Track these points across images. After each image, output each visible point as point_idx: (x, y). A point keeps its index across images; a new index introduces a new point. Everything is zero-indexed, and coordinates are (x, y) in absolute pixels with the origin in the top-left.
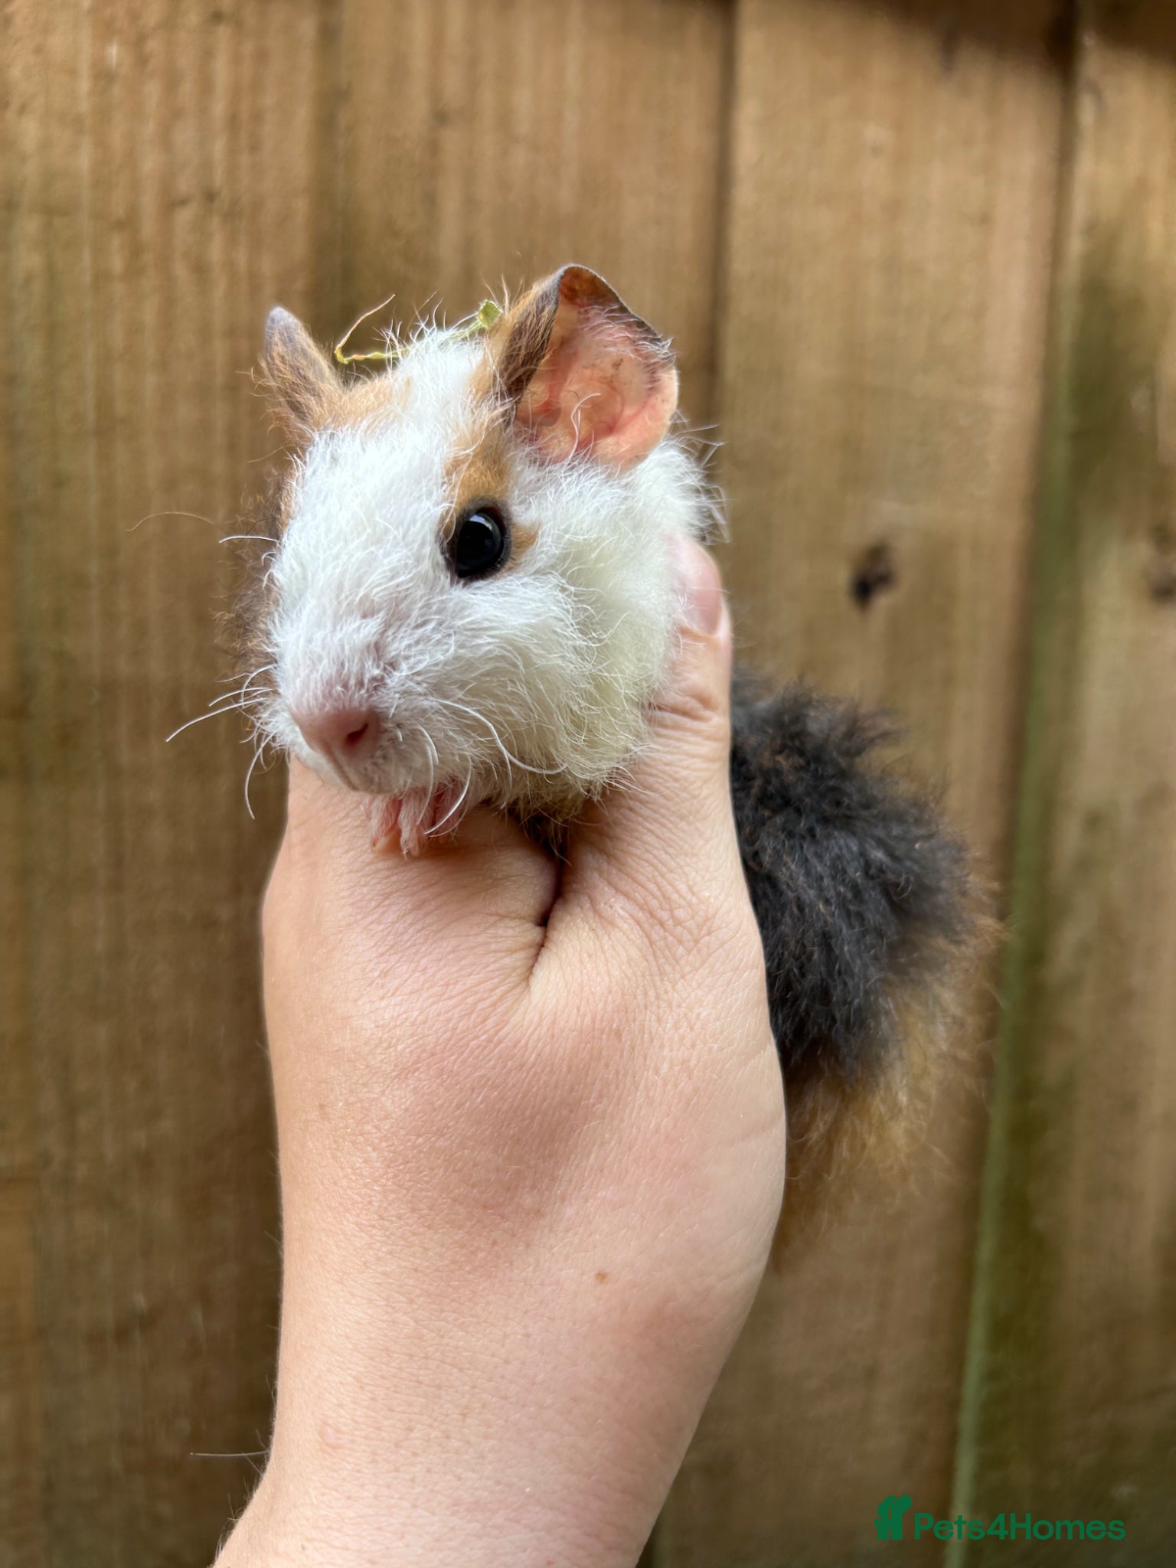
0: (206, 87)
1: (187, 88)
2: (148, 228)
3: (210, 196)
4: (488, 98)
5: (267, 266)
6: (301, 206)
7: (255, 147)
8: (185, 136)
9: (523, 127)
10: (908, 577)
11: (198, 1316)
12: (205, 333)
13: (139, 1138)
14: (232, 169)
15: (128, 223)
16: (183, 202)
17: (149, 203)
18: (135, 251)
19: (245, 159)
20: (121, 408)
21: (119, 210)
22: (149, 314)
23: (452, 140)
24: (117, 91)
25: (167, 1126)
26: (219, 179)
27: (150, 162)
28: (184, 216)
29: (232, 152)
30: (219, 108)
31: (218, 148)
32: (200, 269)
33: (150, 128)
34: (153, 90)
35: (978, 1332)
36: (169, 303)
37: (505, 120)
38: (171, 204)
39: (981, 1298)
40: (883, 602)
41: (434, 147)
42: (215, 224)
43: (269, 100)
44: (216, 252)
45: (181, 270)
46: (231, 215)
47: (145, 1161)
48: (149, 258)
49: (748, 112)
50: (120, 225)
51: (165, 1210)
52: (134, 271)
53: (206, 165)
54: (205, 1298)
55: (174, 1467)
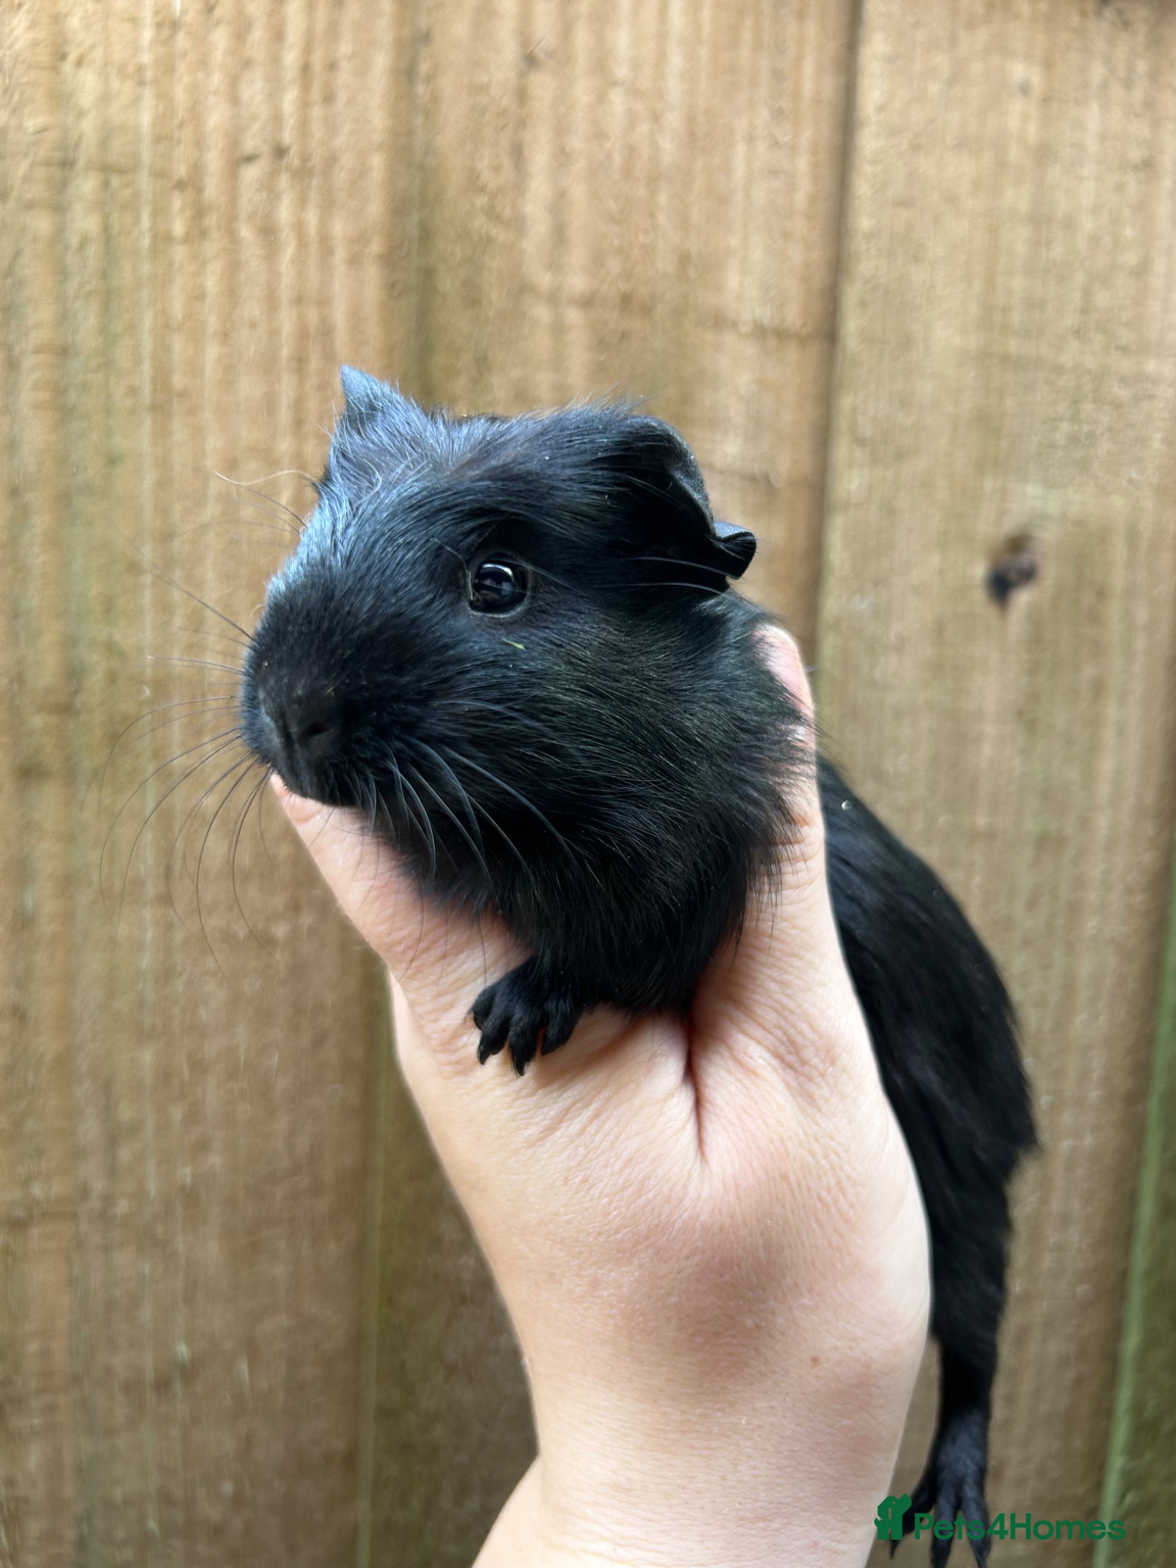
0: (278, 36)
1: (258, 35)
2: (213, 189)
3: (280, 152)
4: (582, 38)
5: (340, 228)
6: (377, 162)
7: (329, 98)
8: (254, 89)
9: (621, 72)
10: (1051, 574)
11: (243, 1368)
12: (271, 302)
13: (185, 1173)
14: (303, 126)
15: (192, 183)
16: (250, 159)
17: (214, 160)
18: (199, 212)
19: (317, 112)
20: (178, 381)
21: (181, 170)
22: (212, 282)
23: (542, 85)
24: (182, 41)
25: (215, 1160)
26: (287, 136)
27: (216, 117)
28: (251, 174)
29: (305, 104)
30: (291, 58)
31: (290, 99)
32: (268, 231)
33: (217, 79)
34: (220, 39)
35: (1121, 1432)
36: (234, 267)
37: (601, 65)
38: (238, 160)
39: (1125, 1396)
40: (1022, 598)
41: (522, 96)
42: (284, 182)
43: (345, 47)
44: (285, 213)
45: (246, 232)
46: (302, 174)
47: (191, 1197)
48: (211, 220)
49: (875, 47)
50: (181, 185)
51: (211, 1252)
52: (197, 233)
53: (277, 119)
54: (252, 1349)
55: (217, 1531)
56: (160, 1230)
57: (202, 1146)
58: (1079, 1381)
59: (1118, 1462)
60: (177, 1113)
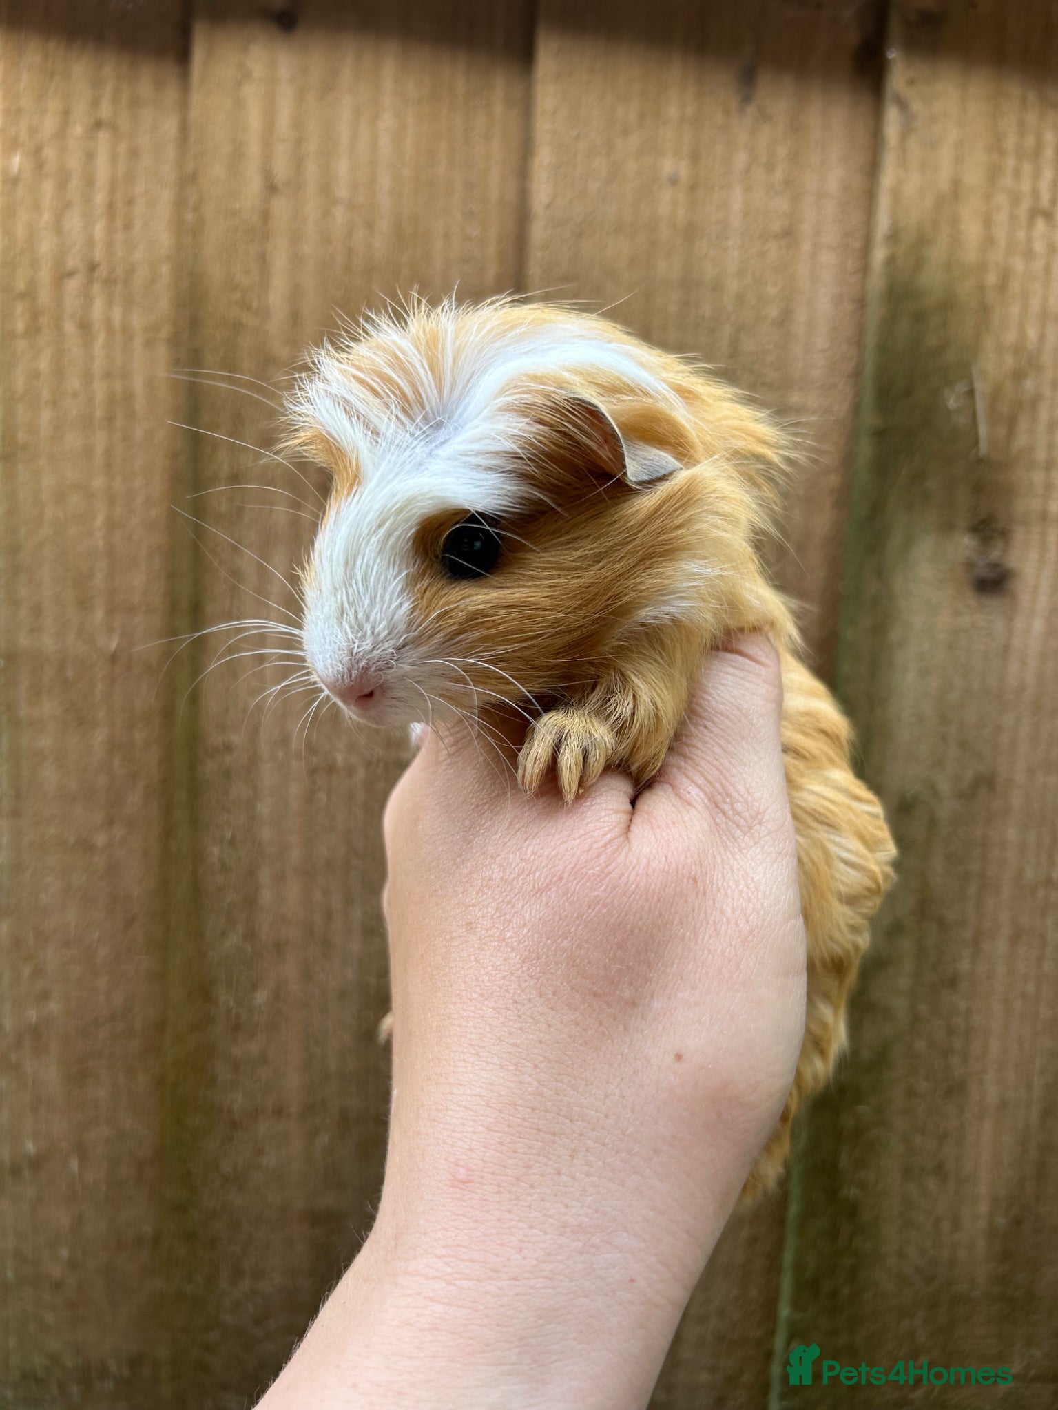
0: (89, 181)
1: (75, 183)
2: (44, 297)
3: (92, 268)
4: (312, 170)
5: (138, 320)
6: (165, 270)
7: (128, 226)
8: (73, 223)
9: (342, 192)
11: (74, 1164)
12: (88, 377)
13: (32, 1015)
14: (110, 245)
15: (29, 294)
16: (71, 274)
17: (45, 276)
18: (34, 315)
19: (120, 237)
20: (21, 437)
21: (21, 285)
22: (44, 365)
23: (281, 207)
24: (21, 191)
25: (54, 1007)
26: (98, 254)
27: (46, 246)
28: (73, 285)
29: (110, 230)
30: (100, 198)
31: (99, 229)
32: (85, 326)
33: (46, 217)
34: (48, 187)
35: (787, 1285)
36: (59, 355)
37: (326, 189)
38: (62, 275)
39: (788, 1256)
41: (266, 215)
42: (96, 288)
43: (139, 188)
44: (98, 310)
45: (69, 327)
46: (109, 282)
47: (36, 1033)
48: (44, 320)
50: (23, 296)
51: (51, 1074)
52: (33, 330)
53: (90, 242)
54: (81, 1150)
55: (57, 1286)
56: (13, 1056)
57: (44, 996)
58: (753, 1240)
59: (785, 1311)
60: (26, 971)
